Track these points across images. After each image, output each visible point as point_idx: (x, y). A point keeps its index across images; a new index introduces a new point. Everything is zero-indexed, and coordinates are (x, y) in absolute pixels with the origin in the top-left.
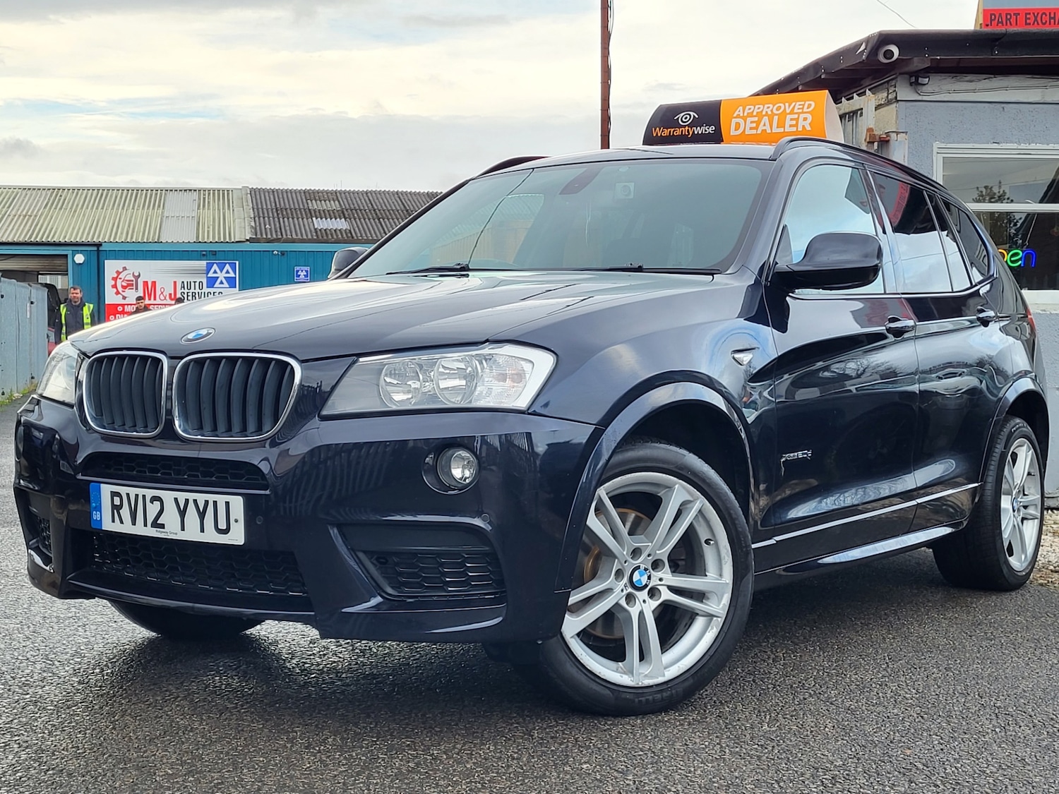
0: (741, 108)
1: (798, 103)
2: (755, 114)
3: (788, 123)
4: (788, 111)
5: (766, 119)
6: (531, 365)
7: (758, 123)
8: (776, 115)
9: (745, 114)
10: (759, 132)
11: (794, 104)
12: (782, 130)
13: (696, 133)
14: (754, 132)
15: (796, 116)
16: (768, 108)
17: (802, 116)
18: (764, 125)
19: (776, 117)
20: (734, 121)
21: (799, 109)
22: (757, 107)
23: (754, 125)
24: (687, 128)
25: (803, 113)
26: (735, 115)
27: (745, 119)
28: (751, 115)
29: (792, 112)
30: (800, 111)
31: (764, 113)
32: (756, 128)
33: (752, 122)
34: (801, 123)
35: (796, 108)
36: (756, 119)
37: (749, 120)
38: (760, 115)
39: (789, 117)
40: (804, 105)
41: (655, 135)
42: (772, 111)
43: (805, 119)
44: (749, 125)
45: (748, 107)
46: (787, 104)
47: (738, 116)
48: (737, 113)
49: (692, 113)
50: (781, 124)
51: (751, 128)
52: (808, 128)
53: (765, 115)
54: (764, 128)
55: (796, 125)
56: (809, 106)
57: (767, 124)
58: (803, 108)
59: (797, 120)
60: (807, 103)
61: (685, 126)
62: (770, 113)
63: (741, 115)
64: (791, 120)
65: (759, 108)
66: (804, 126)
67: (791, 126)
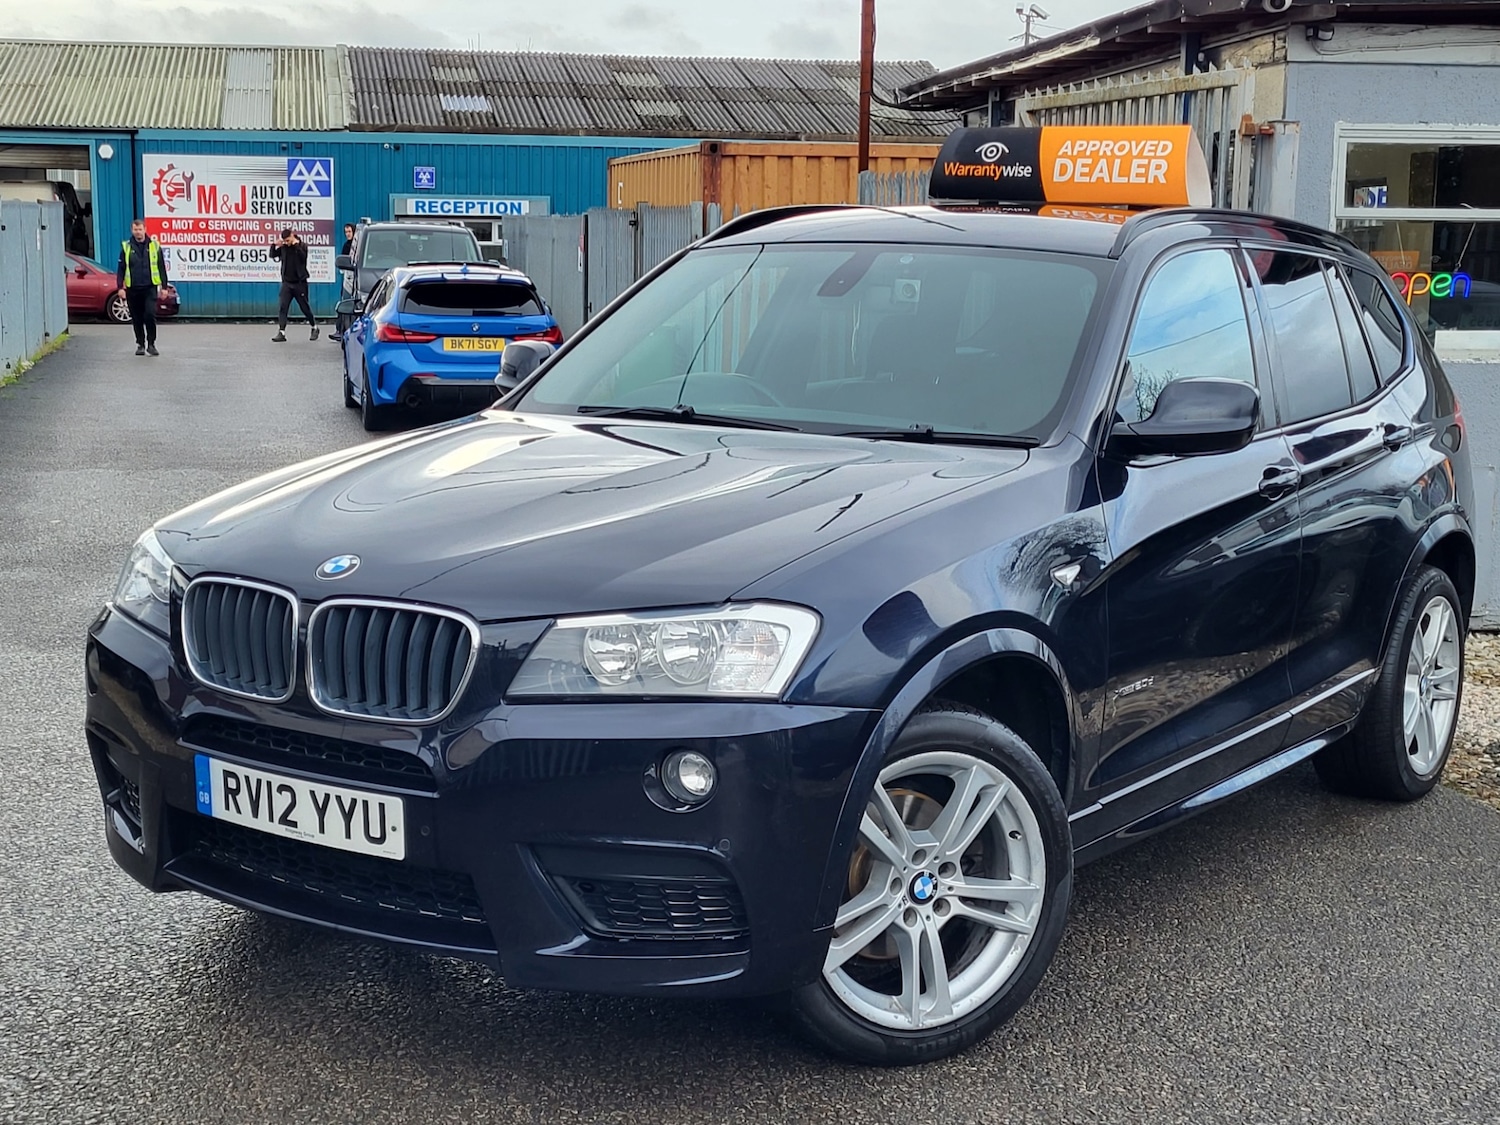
0: (1069, 143)
1: (1149, 143)
2: (1088, 153)
3: (1134, 170)
4: (1135, 153)
5: (1103, 162)
6: (786, 632)
7: (1092, 167)
8: (1118, 157)
9: (1075, 153)
10: (1093, 180)
11: (1143, 143)
12: (1125, 180)
13: (1005, 174)
14: (1086, 179)
15: (1146, 162)
16: (1107, 146)
17: (1154, 162)
18: (1101, 171)
19: (1118, 162)
20: (1059, 162)
21: (1150, 151)
22: (1091, 143)
23: (1087, 170)
24: (992, 167)
25: (1155, 157)
26: (1060, 153)
27: (1074, 160)
28: (1082, 154)
29: (1140, 156)
30: (1152, 154)
31: (1101, 153)
32: (1090, 174)
33: (1083, 166)
34: (1152, 172)
35: (1146, 149)
36: (1089, 161)
37: (1080, 161)
38: (1095, 156)
39: (1136, 162)
40: (1157, 146)
41: (947, 173)
42: (1112, 151)
43: (1158, 167)
44: (1079, 169)
45: (1079, 143)
46: (1134, 143)
47: (1065, 155)
48: (1063, 150)
49: (1000, 145)
50: (1125, 171)
51: (1082, 175)
52: (1162, 180)
53: (1102, 157)
54: (1101, 175)
55: (1146, 175)
56: (1165, 148)
57: (1105, 169)
58: (1155, 151)
59: (1147, 167)
60: (1162, 143)
61: (989, 164)
62: (1109, 153)
63: (1070, 153)
64: (1139, 166)
65: (1094, 145)
66: (1156, 177)
67: (1138, 175)
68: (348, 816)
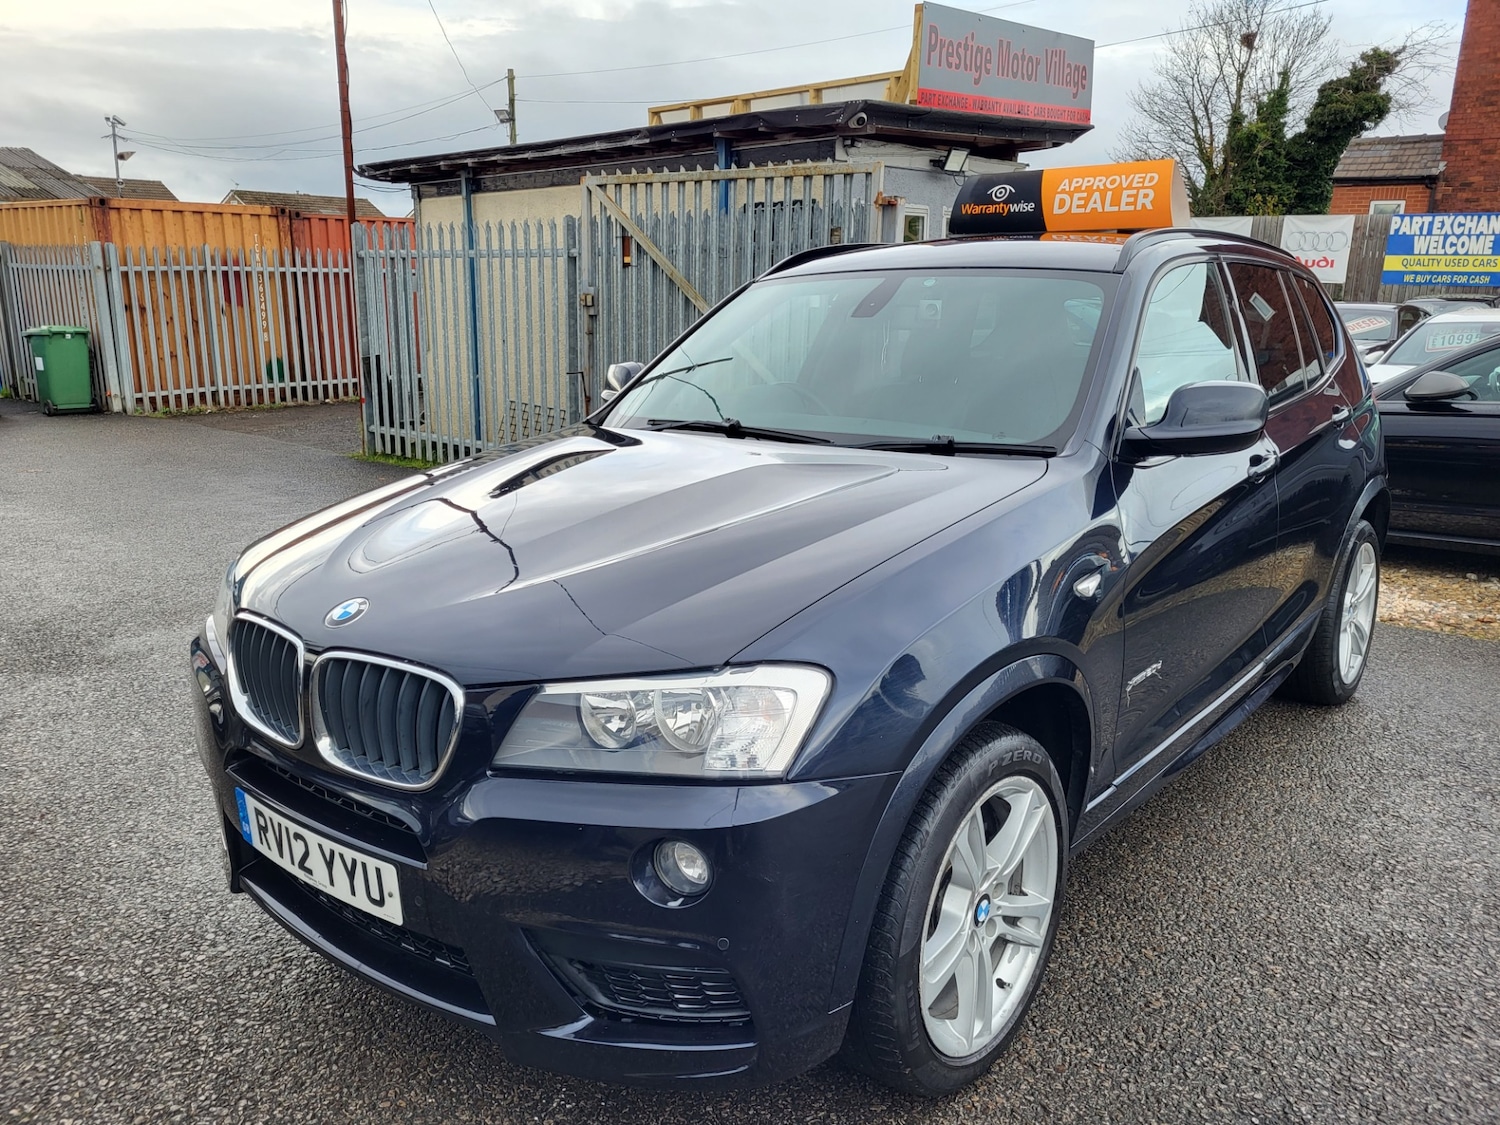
0: (1067, 181)
1: (1138, 176)
2: (1083, 188)
3: (1124, 199)
4: (1125, 186)
5: (1097, 195)
6: (791, 695)
7: (1087, 200)
8: (1110, 190)
9: (1072, 189)
10: (1088, 210)
11: (1132, 176)
12: (1116, 209)
13: (1012, 210)
14: (1082, 210)
15: (1134, 192)
16: (1100, 181)
17: (1142, 192)
18: (1095, 202)
19: (1110, 193)
20: (1058, 197)
21: (1138, 182)
22: (1086, 179)
23: (1082, 202)
24: (1001, 205)
25: (1143, 188)
26: (1059, 190)
27: (1071, 194)
28: (1078, 189)
29: (1129, 187)
30: (1141, 185)
31: (1095, 188)
32: (1085, 206)
33: (1079, 199)
34: (1141, 200)
35: (1135, 181)
36: (1085, 195)
37: (1076, 196)
38: (1090, 191)
39: (1125, 193)
40: (1144, 178)
41: (964, 212)
42: (1105, 184)
43: (1146, 196)
44: (1076, 202)
45: (1075, 180)
46: (1124, 177)
47: (1061, 192)
48: (1062, 187)
49: (1008, 187)
50: (1116, 201)
51: (1078, 206)
52: (1149, 207)
53: (1096, 191)
54: (1095, 206)
55: (1134, 203)
56: (1152, 179)
57: (1099, 201)
58: (1143, 182)
59: (1136, 196)
60: (1149, 175)
61: (999, 203)
62: (1102, 187)
63: (1067, 190)
64: (1128, 196)
65: (1089, 181)
66: (1144, 205)
67: (1127, 204)
68: (351, 875)
